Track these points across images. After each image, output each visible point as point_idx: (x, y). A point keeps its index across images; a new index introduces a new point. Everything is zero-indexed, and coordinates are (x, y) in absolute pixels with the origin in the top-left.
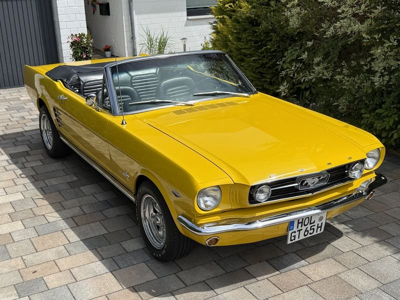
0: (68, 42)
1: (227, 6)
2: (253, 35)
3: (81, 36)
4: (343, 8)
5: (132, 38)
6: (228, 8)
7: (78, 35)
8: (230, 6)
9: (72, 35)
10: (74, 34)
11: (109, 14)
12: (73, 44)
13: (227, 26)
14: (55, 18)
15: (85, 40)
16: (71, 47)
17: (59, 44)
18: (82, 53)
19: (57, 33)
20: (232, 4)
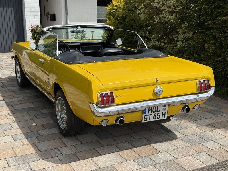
0: (29, 30)
1: (112, 11)
2: (125, 26)
3: (37, 27)
4: (163, 7)
5: (66, 33)
6: (112, 12)
7: (35, 26)
8: (114, 11)
9: (32, 26)
10: (33, 26)
11: (55, 20)
12: (32, 31)
13: (112, 21)
14: (24, 18)
15: (39, 29)
16: (31, 32)
17: (25, 31)
18: (36, 36)
19: (24, 25)
20: (115, 10)
